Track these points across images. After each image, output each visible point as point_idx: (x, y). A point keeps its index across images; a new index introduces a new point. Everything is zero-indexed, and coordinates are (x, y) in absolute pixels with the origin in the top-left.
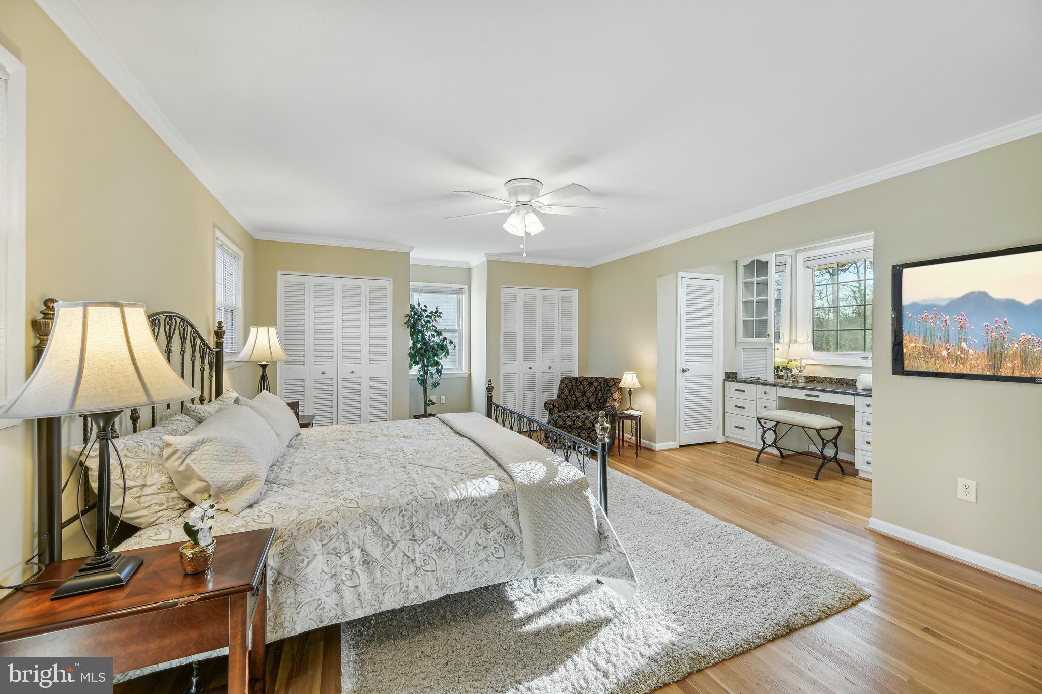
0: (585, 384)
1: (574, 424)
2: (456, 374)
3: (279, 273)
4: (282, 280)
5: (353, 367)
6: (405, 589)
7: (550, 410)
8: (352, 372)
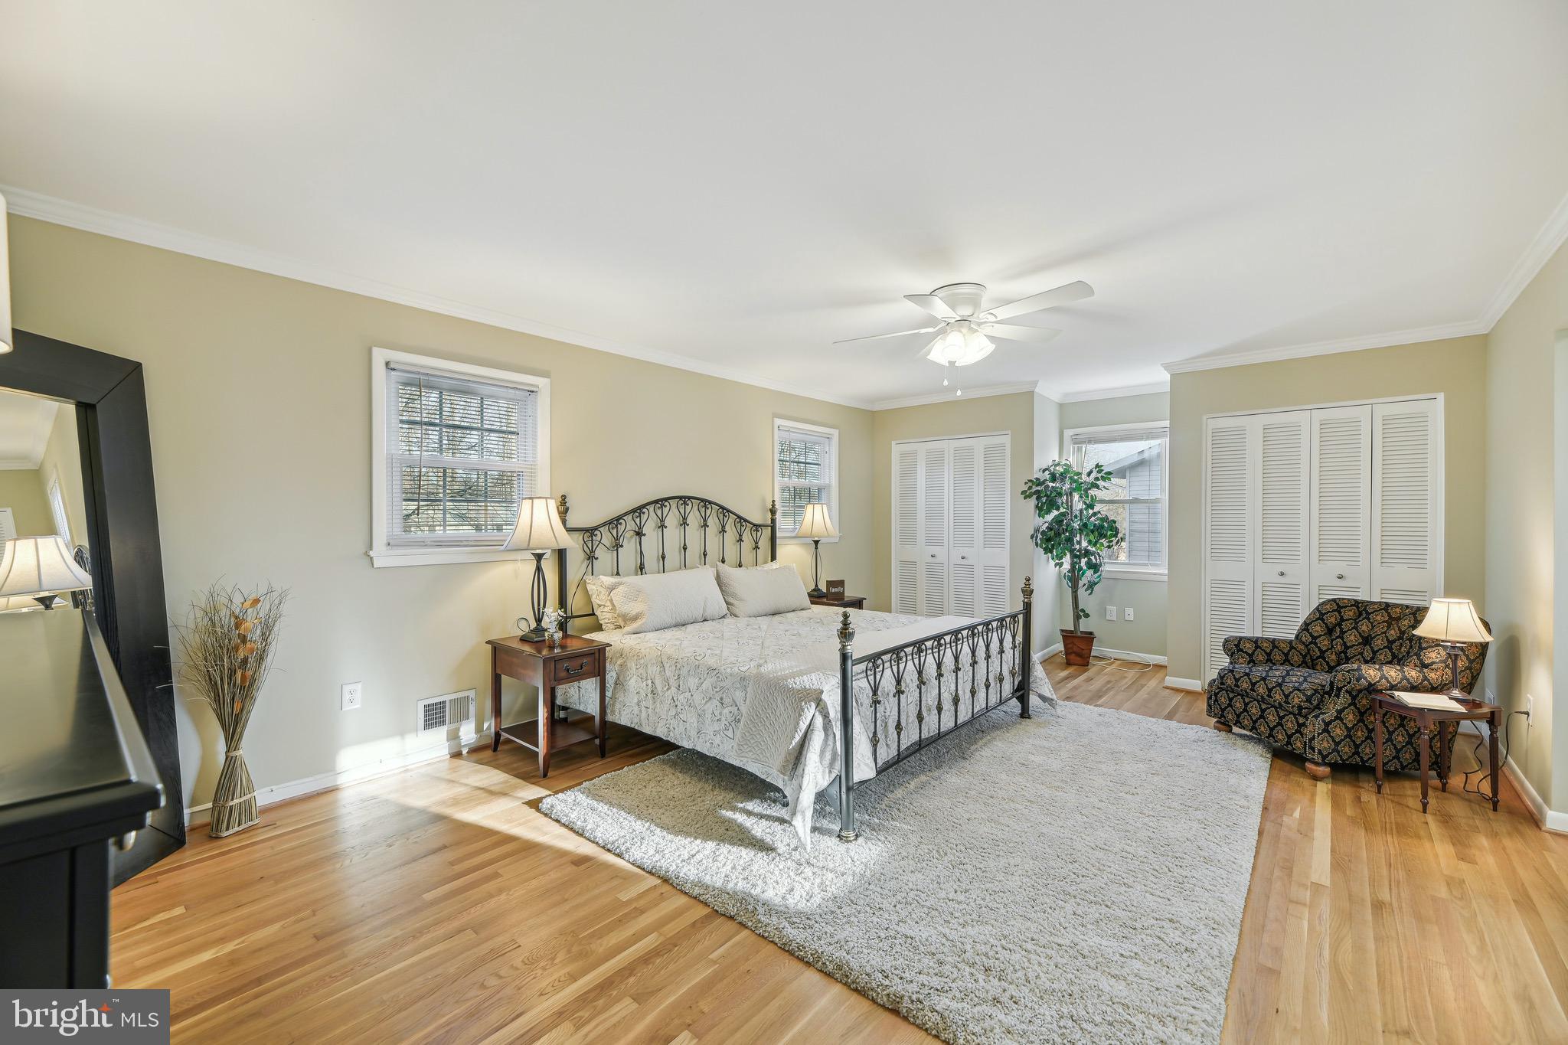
0: (1378, 618)
1: (1253, 690)
2: (1155, 574)
3: (893, 443)
4: (896, 449)
5: (965, 551)
6: (668, 725)
7: (1232, 656)
8: (963, 558)
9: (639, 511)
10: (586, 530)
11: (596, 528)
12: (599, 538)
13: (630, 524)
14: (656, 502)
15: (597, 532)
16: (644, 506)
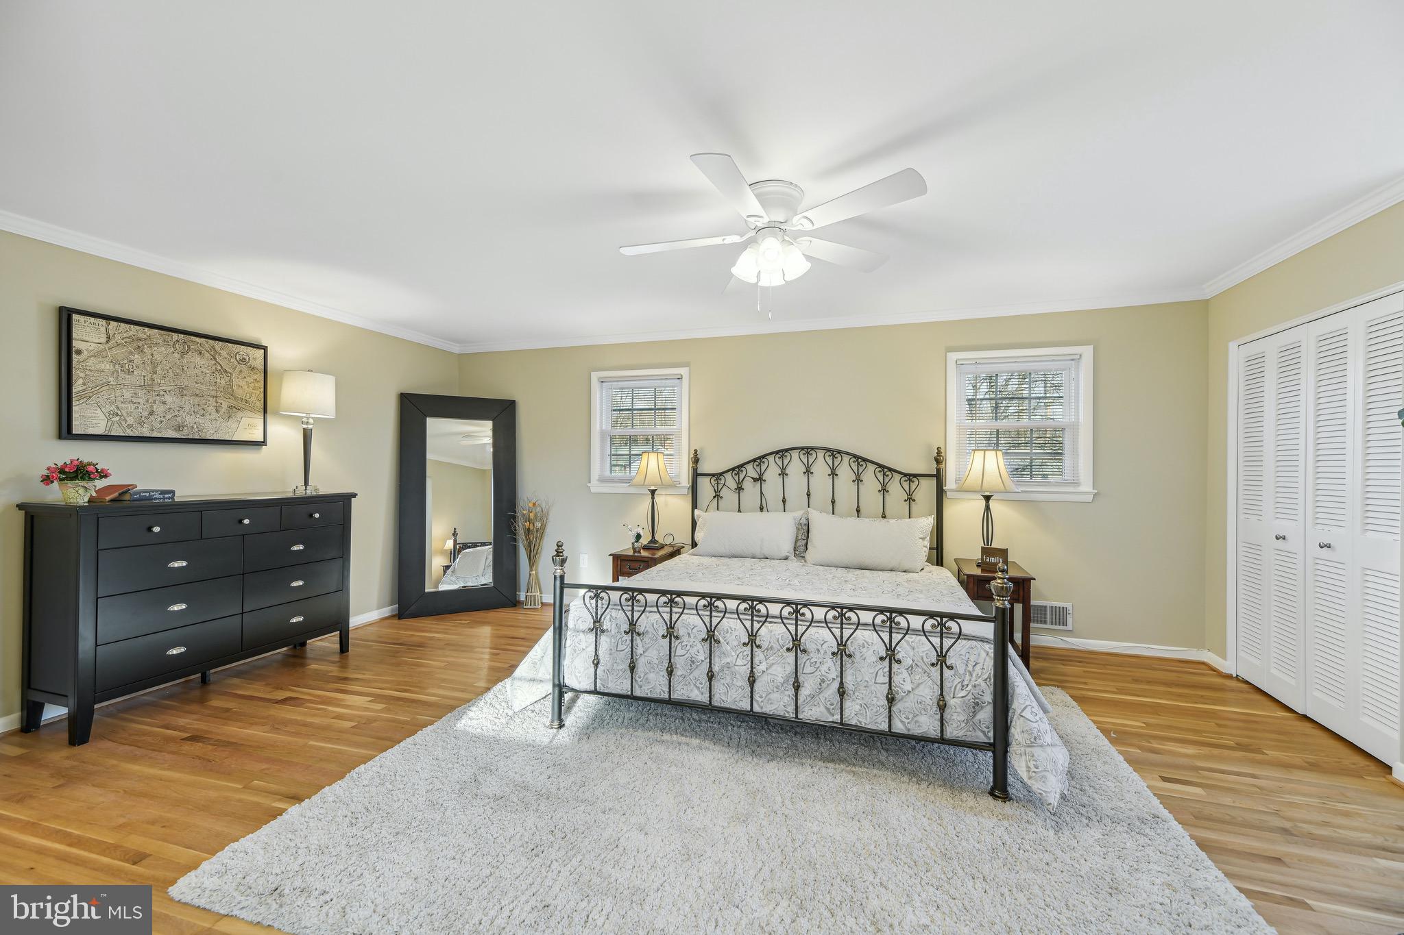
9: (759, 461)
10: (713, 475)
11: (721, 474)
12: (723, 481)
13: (751, 471)
14: (777, 453)
15: (721, 477)
16: (763, 457)
